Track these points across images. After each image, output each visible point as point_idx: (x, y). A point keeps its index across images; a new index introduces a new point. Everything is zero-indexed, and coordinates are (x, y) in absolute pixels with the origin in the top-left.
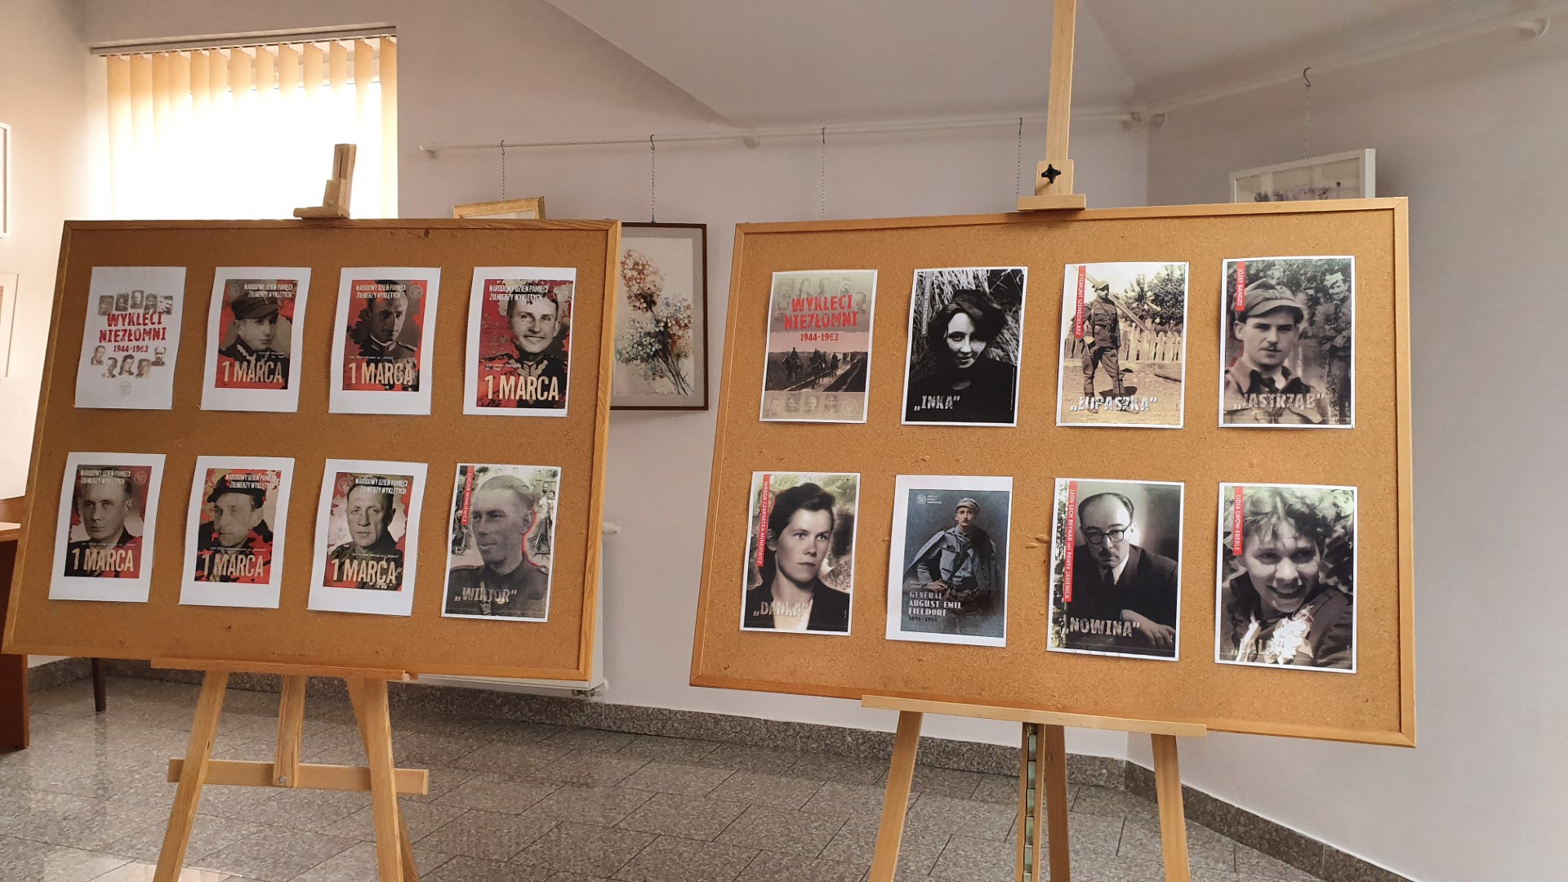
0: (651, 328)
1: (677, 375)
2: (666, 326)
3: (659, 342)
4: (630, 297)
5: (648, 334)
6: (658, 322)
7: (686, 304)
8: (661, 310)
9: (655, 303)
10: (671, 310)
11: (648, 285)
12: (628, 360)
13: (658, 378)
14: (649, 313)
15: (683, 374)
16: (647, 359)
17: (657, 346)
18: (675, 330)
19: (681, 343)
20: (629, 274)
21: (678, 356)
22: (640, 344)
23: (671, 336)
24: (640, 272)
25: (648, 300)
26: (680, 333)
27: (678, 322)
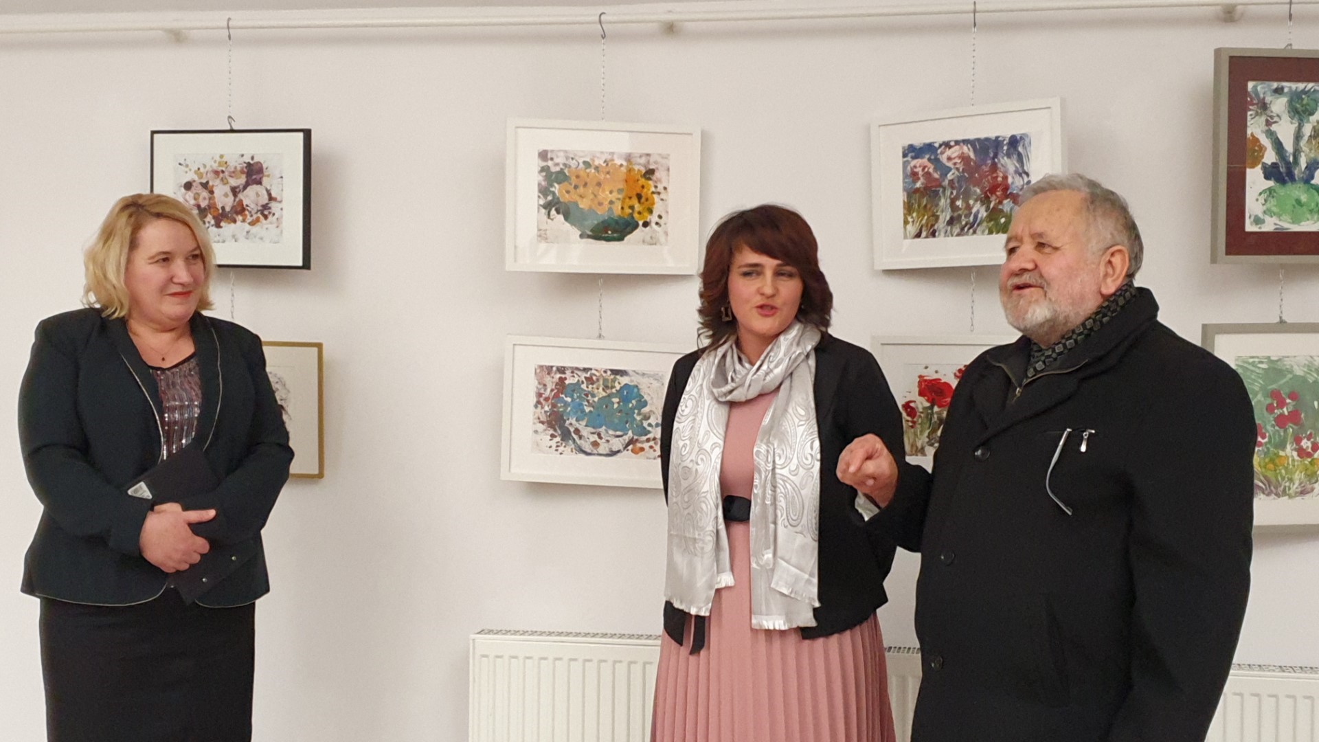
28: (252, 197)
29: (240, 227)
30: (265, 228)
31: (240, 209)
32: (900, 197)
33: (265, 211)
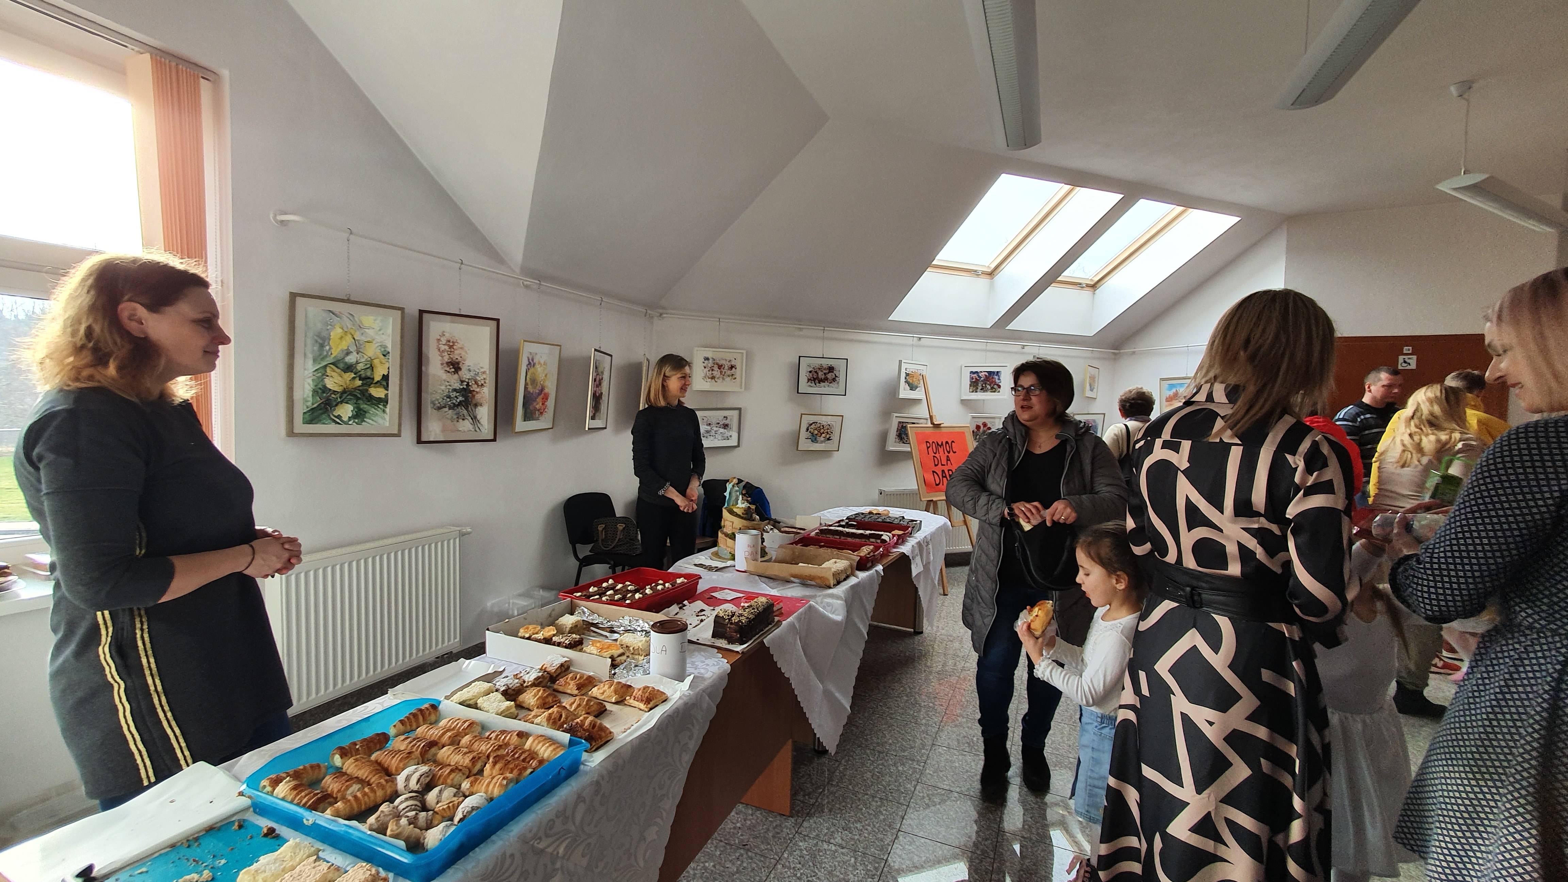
0: (457, 386)
1: (474, 419)
2: (468, 385)
3: (463, 396)
4: (442, 364)
5: (455, 390)
6: (462, 382)
7: (482, 370)
8: (465, 374)
9: (460, 369)
10: (472, 374)
11: (456, 356)
12: (439, 408)
13: (461, 420)
14: (456, 376)
15: (478, 417)
16: (453, 407)
17: (461, 398)
18: (474, 387)
19: (478, 397)
20: (443, 348)
21: (476, 405)
22: (449, 397)
23: (471, 392)
24: (451, 347)
25: (455, 366)
26: (478, 390)
27: (476, 383)
28: (830, 376)
29: (826, 383)
30: (834, 385)
31: (826, 379)
32: (969, 383)
33: (834, 380)
